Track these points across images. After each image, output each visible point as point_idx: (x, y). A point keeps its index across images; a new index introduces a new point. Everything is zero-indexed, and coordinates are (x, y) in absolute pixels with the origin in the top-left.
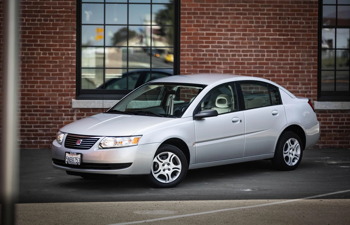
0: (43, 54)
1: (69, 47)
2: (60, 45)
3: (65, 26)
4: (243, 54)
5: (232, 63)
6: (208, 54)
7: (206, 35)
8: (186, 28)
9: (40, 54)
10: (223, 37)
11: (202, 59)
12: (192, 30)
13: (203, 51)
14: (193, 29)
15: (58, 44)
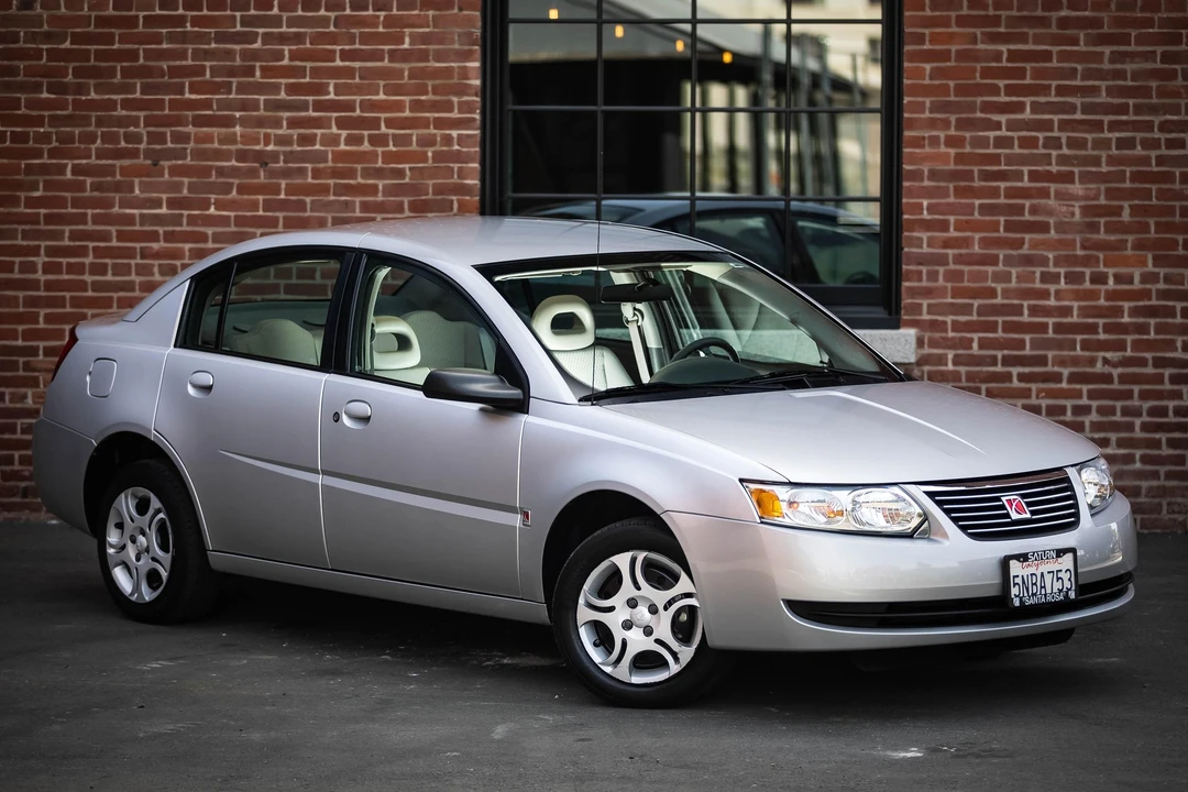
0: (350, 140)
1: (451, 110)
2: (416, 106)
3: (434, 27)
4: (1163, 136)
5: (1120, 177)
6: (1019, 138)
7: (1008, 60)
8: (927, 31)
9: (335, 140)
10: (1079, 67)
11: (995, 159)
12: (950, 38)
13: (998, 126)
14: (954, 33)
15: (407, 99)
